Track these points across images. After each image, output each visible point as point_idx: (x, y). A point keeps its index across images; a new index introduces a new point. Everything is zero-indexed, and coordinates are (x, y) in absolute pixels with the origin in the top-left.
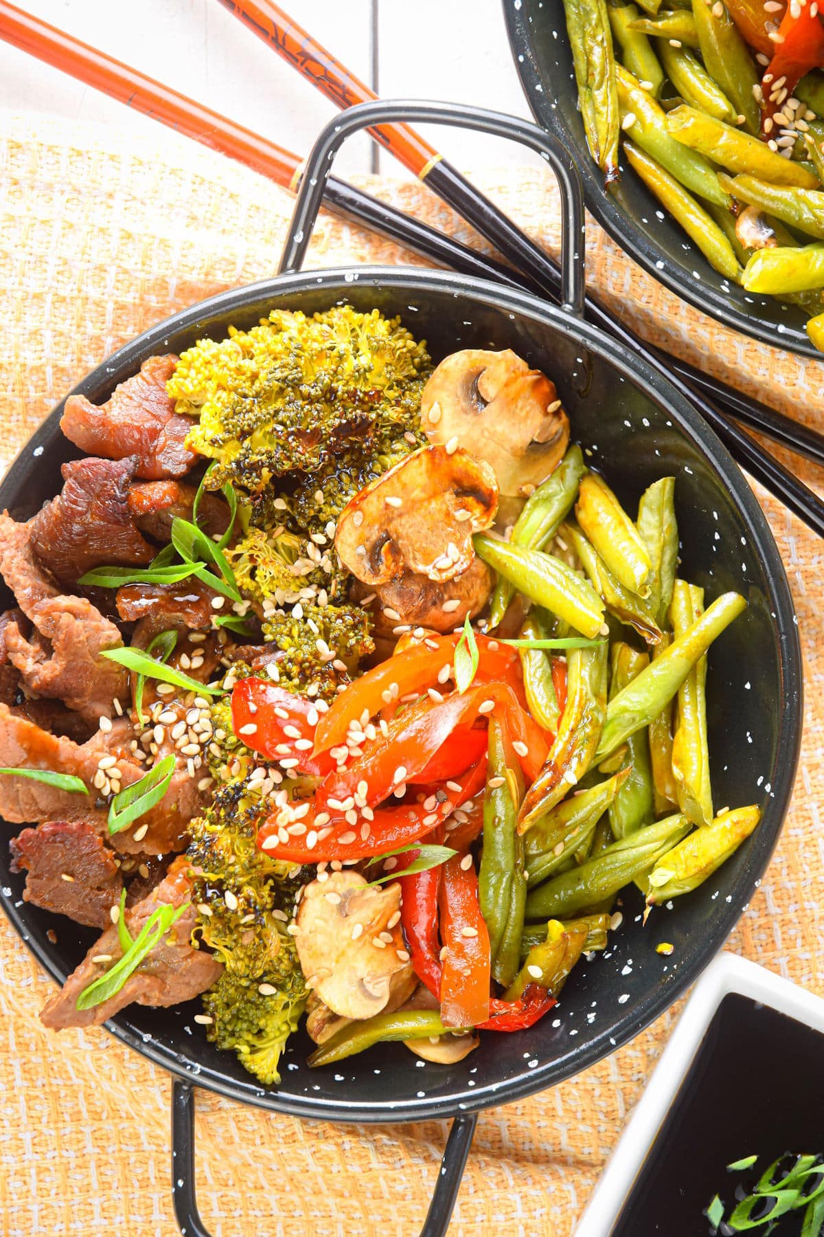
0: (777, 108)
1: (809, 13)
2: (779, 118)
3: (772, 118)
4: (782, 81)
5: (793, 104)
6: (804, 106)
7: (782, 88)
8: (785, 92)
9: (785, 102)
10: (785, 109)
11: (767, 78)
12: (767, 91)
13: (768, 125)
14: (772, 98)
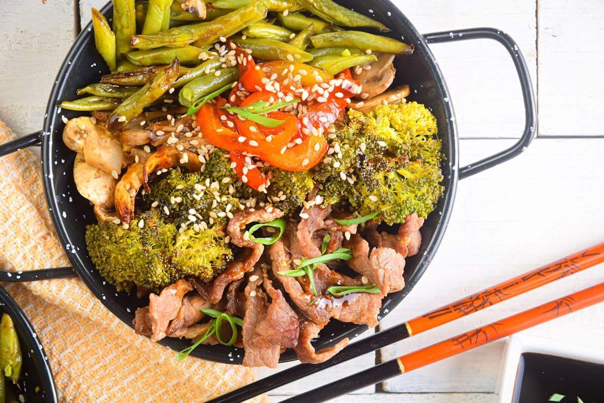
0: (237, 55)
1: (257, 85)
2: (233, 53)
3: (235, 50)
4: (245, 64)
5: (234, 63)
6: (229, 66)
7: (242, 62)
8: (240, 62)
9: (237, 60)
10: (234, 58)
11: (250, 58)
12: (246, 55)
13: (233, 46)
14: (242, 55)
